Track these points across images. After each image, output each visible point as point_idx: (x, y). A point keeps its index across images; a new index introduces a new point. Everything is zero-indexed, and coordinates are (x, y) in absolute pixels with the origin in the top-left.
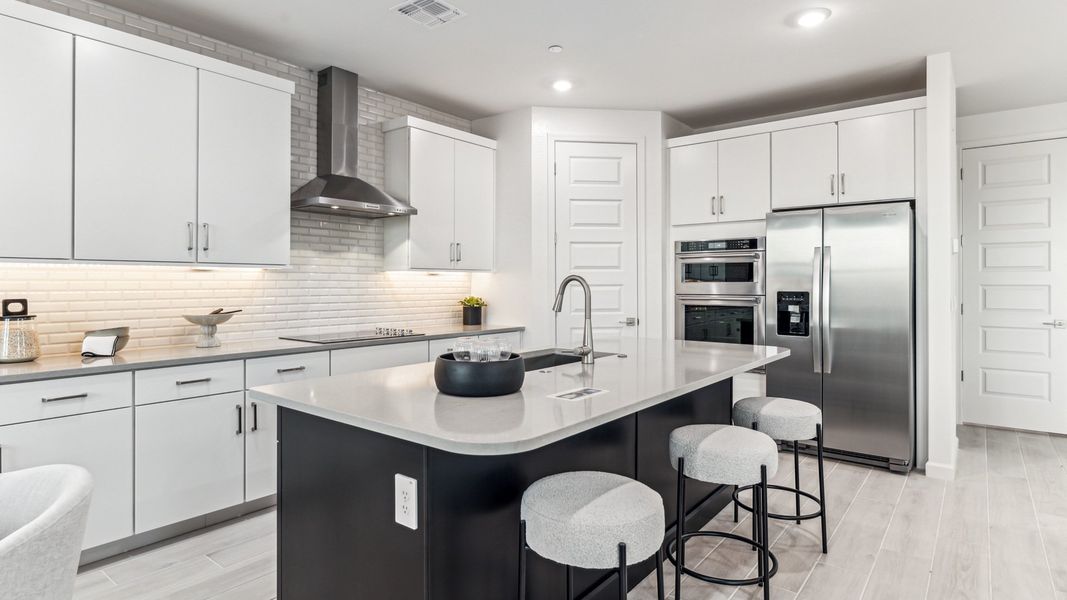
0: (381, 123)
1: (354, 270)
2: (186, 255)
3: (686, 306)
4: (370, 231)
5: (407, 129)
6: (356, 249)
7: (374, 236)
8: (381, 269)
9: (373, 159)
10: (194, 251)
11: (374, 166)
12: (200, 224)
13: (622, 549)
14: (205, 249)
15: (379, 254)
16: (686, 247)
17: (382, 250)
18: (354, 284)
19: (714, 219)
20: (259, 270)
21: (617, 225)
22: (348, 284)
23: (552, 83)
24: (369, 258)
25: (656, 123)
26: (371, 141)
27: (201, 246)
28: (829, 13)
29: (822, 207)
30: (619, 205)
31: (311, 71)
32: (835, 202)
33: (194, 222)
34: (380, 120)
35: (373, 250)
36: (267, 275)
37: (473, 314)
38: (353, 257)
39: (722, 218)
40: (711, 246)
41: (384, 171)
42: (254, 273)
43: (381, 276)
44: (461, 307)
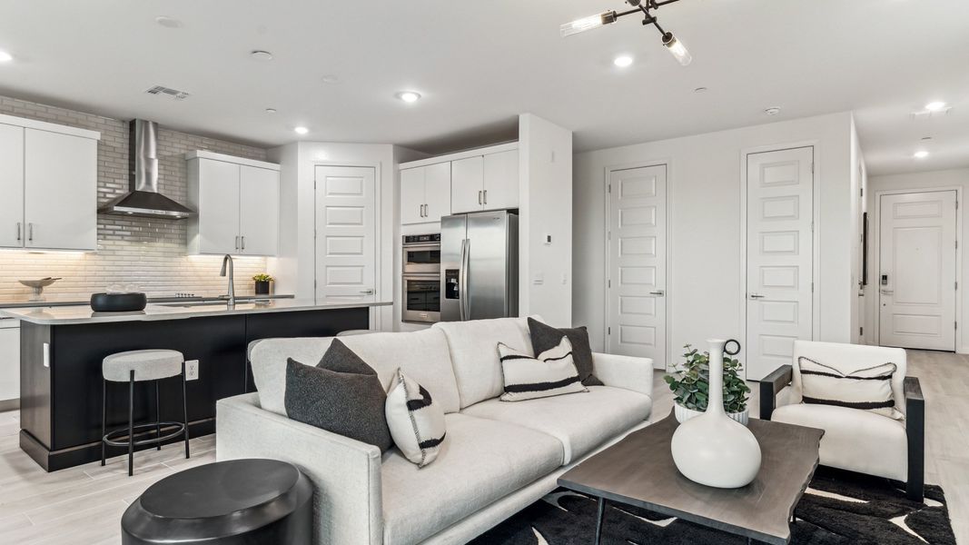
0: (184, 155)
1: (160, 254)
2: (16, 243)
3: (408, 281)
4: (175, 229)
5: (196, 159)
6: (162, 240)
7: (178, 232)
8: (184, 254)
9: (177, 179)
10: (21, 241)
11: (178, 184)
12: (27, 223)
13: (132, 373)
14: (30, 239)
15: (182, 244)
16: (408, 239)
17: (185, 241)
18: (160, 264)
19: (422, 220)
20: (82, 253)
21: (361, 224)
22: (156, 264)
23: (294, 127)
24: (173, 247)
25: (389, 152)
26: (176, 167)
27: (27, 237)
28: (419, 96)
29: (466, 213)
30: (362, 211)
31: (124, 121)
32: (482, 209)
33: (22, 222)
34: (183, 152)
35: (179, 241)
36: (88, 257)
37: (263, 286)
38: (160, 245)
39: (426, 220)
40: (421, 238)
41: (187, 187)
42: (79, 255)
43: (184, 259)
44: (254, 282)
